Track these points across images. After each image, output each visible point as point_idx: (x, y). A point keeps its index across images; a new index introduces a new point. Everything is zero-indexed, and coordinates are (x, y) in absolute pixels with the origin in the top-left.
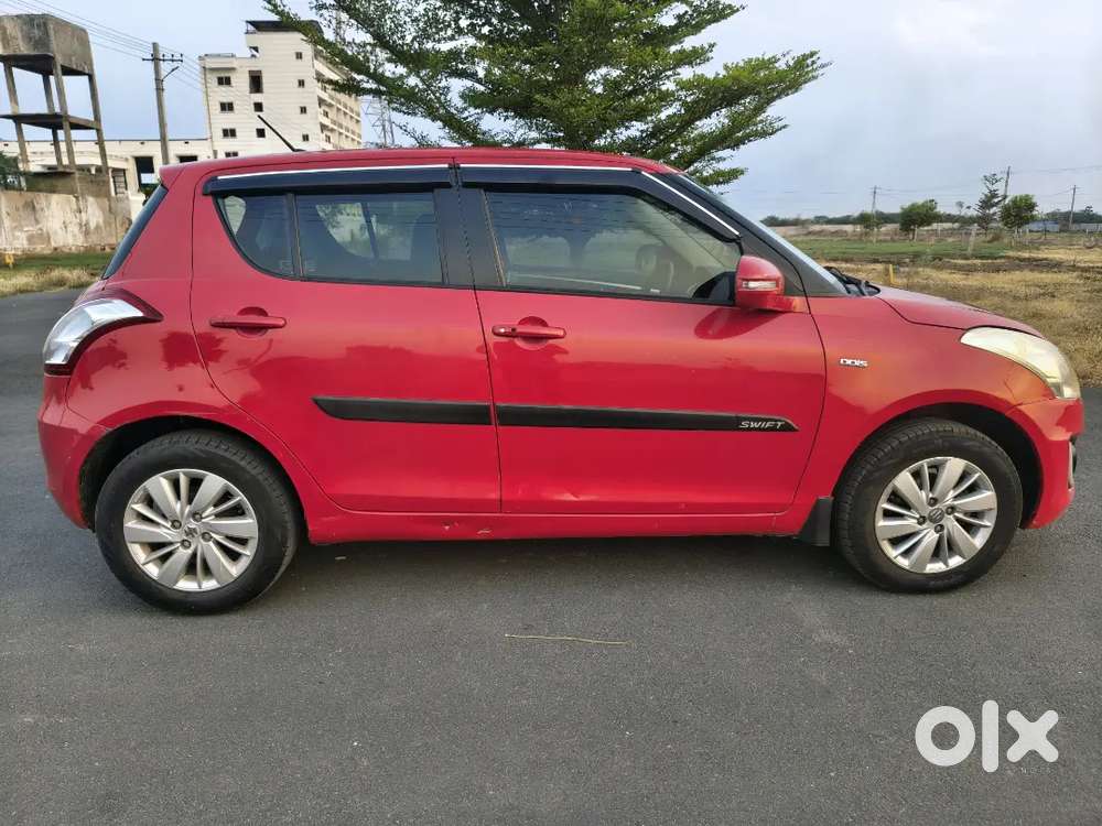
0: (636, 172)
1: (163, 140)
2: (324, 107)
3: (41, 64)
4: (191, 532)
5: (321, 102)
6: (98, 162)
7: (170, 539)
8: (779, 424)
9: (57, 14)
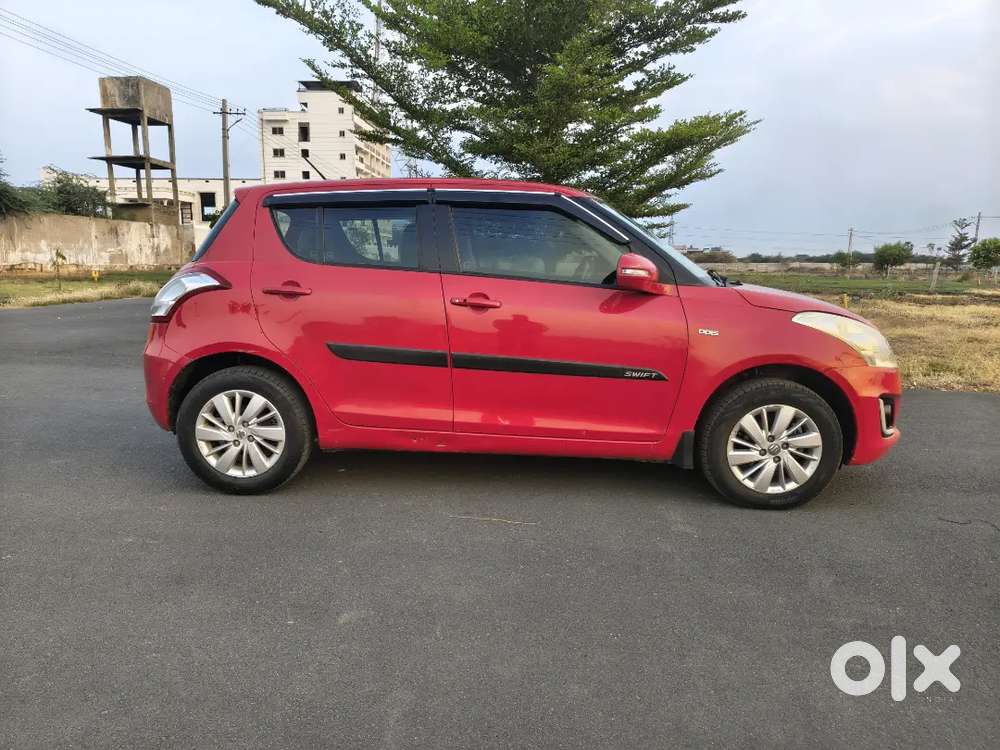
0: (558, 196)
1: (226, 179)
2: (360, 154)
3: (132, 117)
4: (241, 435)
5: (358, 149)
6: (171, 196)
7: (226, 439)
8: (654, 374)
9: (147, 76)
